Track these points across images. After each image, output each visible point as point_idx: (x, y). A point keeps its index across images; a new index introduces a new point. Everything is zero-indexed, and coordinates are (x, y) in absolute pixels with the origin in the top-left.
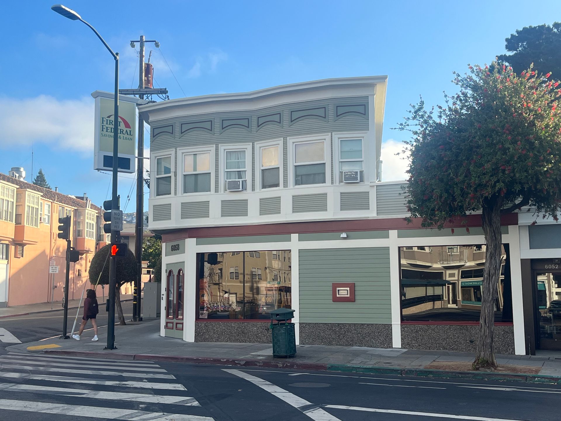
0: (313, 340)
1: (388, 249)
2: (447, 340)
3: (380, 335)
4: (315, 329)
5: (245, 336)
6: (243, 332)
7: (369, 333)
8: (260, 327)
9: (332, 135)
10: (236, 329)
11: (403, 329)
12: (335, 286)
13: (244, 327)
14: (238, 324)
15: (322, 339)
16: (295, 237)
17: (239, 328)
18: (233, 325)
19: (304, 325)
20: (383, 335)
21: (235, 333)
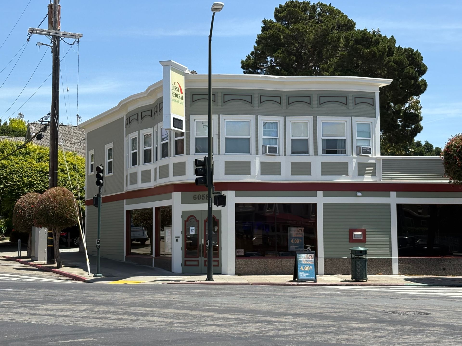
0: (335, 271)
1: (389, 205)
2: (429, 268)
3: (384, 266)
4: (336, 263)
5: (280, 269)
6: (278, 267)
7: (376, 265)
8: (292, 262)
9: (352, 118)
10: (272, 264)
11: (399, 262)
12: (352, 231)
13: (278, 263)
14: (274, 260)
15: (341, 270)
16: (320, 193)
17: (274, 263)
18: (269, 261)
19: (328, 260)
20: (386, 266)
21: (271, 267)
